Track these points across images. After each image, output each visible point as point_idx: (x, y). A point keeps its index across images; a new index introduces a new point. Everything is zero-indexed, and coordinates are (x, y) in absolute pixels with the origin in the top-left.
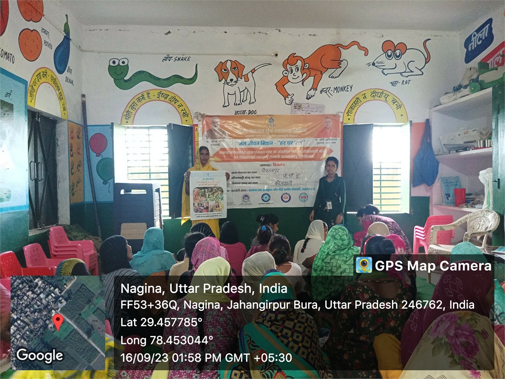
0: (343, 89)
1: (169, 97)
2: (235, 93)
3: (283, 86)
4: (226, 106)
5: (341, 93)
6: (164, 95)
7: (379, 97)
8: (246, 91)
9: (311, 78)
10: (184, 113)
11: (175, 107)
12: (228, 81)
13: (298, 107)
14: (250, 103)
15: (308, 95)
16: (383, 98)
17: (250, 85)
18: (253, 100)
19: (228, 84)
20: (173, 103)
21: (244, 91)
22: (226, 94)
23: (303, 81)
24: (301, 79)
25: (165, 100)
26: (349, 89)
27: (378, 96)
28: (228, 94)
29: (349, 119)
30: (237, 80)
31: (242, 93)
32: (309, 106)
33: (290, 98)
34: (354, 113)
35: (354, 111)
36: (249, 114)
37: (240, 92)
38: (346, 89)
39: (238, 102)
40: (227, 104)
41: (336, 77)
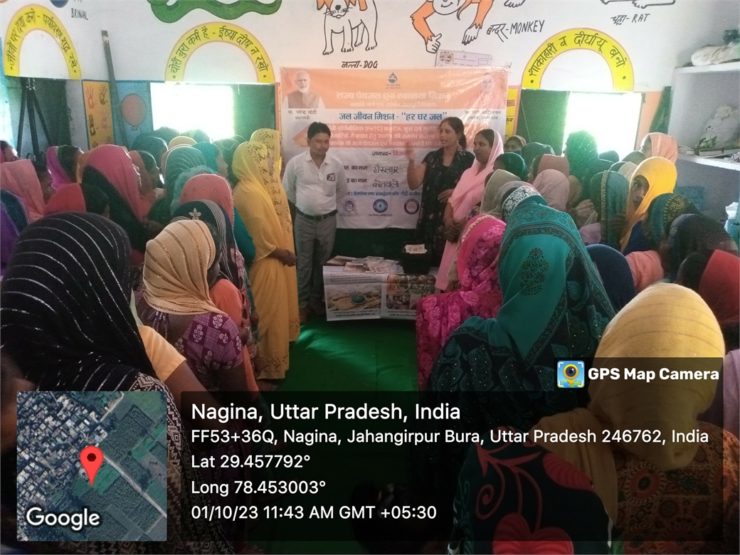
0: (526, 27)
1: (237, 36)
2: (343, 31)
3: (425, 19)
4: (328, 54)
5: (523, 34)
6: (229, 32)
7: (589, 43)
8: (361, 27)
9: (474, 7)
10: (261, 64)
11: (246, 53)
12: (333, 8)
13: (448, 57)
14: (367, 49)
15: (465, 36)
16: (595, 46)
17: (368, 17)
18: (372, 44)
19: (331, 13)
20: (244, 46)
21: (357, 26)
22: (329, 33)
23: (459, 10)
24: (455, 7)
25: (231, 41)
26: (538, 29)
27: (587, 41)
28: (332, 31)
29: (532, 81)
30: (348, 7)
31: (356, 30)
32: (465, 57)
33: (434, 42)
34: (540, 71)
35: (542, 67)
36: (365, 67)
37: (352, 29)
38: (532, 27)
39: (348, 47)
40: (329, 50)
41: (516, 6)
